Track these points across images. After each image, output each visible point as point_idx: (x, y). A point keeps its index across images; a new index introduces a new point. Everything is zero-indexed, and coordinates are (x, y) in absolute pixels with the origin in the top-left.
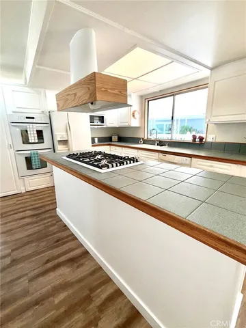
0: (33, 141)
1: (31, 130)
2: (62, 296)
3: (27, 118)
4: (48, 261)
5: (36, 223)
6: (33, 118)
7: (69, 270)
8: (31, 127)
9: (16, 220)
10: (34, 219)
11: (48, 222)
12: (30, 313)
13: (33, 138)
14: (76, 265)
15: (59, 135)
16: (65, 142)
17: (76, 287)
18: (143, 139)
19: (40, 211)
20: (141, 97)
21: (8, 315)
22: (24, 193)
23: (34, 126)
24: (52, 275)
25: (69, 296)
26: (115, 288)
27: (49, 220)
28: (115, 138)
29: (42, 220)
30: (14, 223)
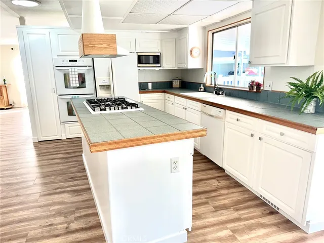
0: (75, 86)
1: (73, 73)
2: (56, 207)
3: (70, 61)
4: (58, 188)
5: (62, 163)
6: (76, 61)
7: (69, 196)
8: (73, 70)
9: (48, 160)
10: (63, 161)
11: (72, 165)
12: (34, 210)
13: (74, 82)
14: (76, 194)
15: (101, 79)
16: (107, 87)
17: (68, 205)
18: (204, 85)
19: (69, 156)
20: (204, 28)
21: (22, 208)
22: (64, 140)
23: (76, 70)
24: (56, 196)
25: (60, 208)
26: (95, 211)
27: (73, 163)
28: (176, 84)
29: (67, 162)
30: (47, 161)
